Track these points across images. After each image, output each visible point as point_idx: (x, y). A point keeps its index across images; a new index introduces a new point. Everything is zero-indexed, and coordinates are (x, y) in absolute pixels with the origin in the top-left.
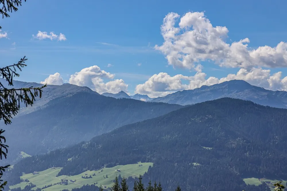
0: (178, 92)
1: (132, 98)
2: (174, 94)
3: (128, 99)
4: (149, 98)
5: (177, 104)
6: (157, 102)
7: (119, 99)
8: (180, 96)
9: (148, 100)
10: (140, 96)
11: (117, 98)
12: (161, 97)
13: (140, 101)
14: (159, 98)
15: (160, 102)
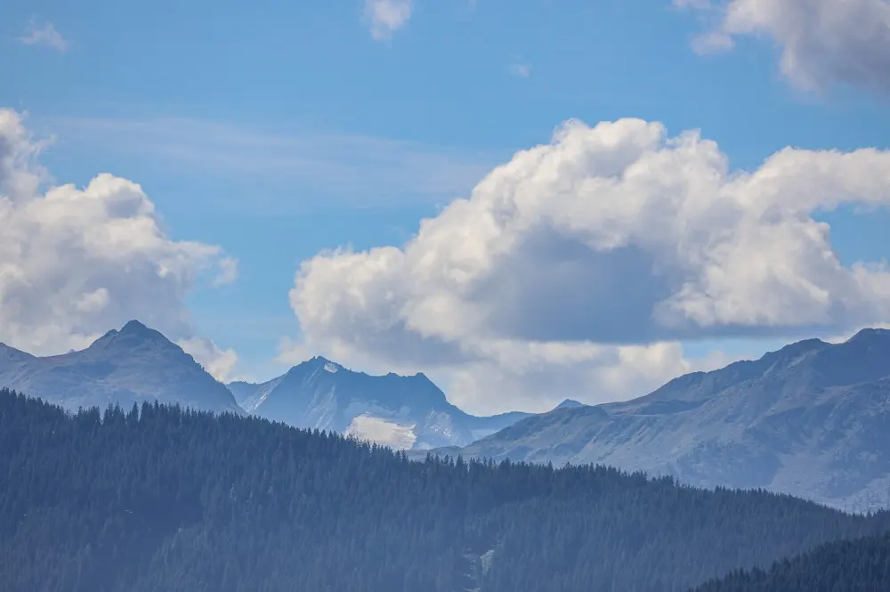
0: (790, 351)
1: (250, 407)
2: (740, 371)
3: (203, 420)
4: (455, 412)
5: (776, 487)
6: (542, 461)
7: (95, 412)
8: (822, 399)
9: (446, 438)
10: (354, 387)
11: (72, 406)
12: (599, 411)
13: (351, 443)
14: (569, 413)
15: (578, 460)
